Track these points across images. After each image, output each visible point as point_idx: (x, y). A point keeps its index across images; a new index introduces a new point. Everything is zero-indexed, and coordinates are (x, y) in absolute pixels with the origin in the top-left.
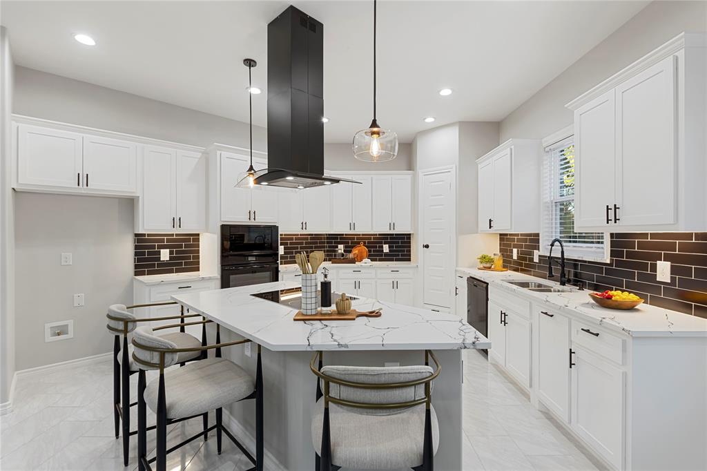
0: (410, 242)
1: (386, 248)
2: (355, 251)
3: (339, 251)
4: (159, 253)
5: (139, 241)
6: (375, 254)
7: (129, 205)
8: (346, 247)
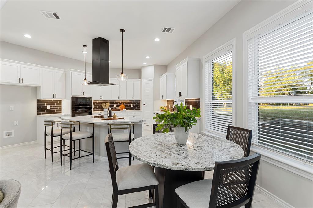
0: (140, 104)
1: (132, 106)
2: (121, 107)
3: (115, 107)
4: (46, 107)
5: (39, 102)
6: (128, 107)
7: (35, 89)
8: (117, 105)
